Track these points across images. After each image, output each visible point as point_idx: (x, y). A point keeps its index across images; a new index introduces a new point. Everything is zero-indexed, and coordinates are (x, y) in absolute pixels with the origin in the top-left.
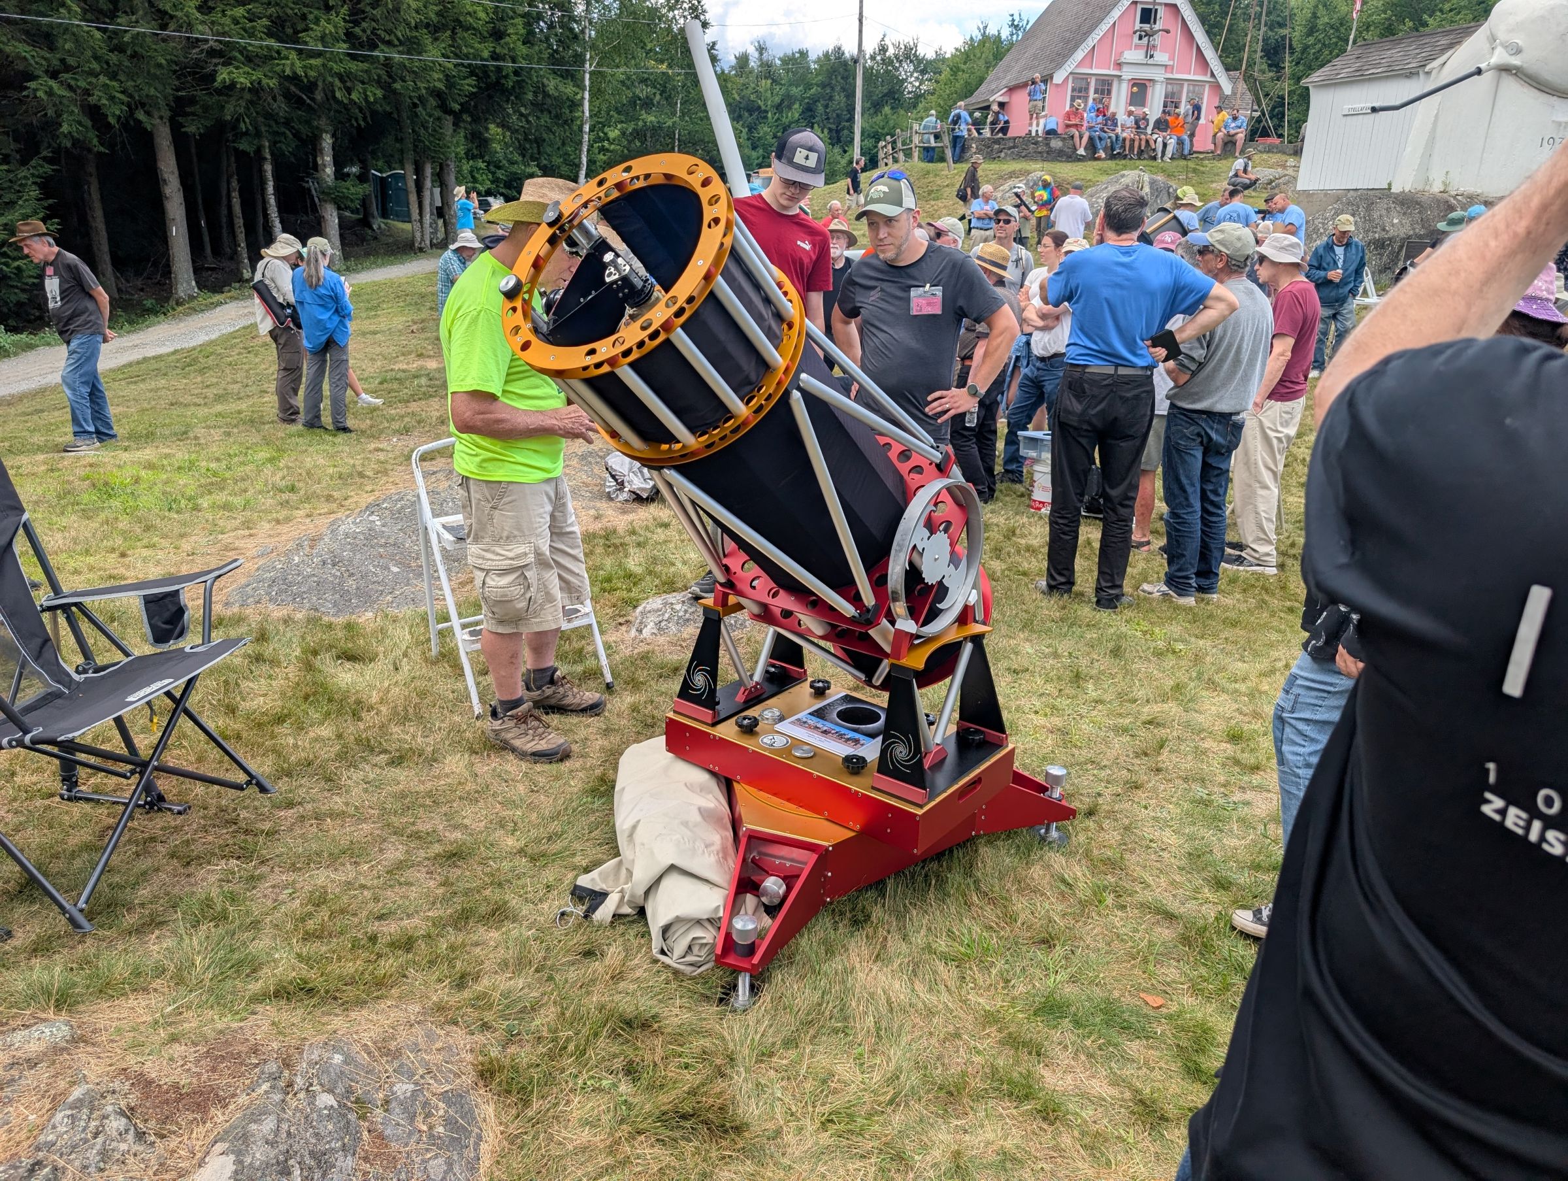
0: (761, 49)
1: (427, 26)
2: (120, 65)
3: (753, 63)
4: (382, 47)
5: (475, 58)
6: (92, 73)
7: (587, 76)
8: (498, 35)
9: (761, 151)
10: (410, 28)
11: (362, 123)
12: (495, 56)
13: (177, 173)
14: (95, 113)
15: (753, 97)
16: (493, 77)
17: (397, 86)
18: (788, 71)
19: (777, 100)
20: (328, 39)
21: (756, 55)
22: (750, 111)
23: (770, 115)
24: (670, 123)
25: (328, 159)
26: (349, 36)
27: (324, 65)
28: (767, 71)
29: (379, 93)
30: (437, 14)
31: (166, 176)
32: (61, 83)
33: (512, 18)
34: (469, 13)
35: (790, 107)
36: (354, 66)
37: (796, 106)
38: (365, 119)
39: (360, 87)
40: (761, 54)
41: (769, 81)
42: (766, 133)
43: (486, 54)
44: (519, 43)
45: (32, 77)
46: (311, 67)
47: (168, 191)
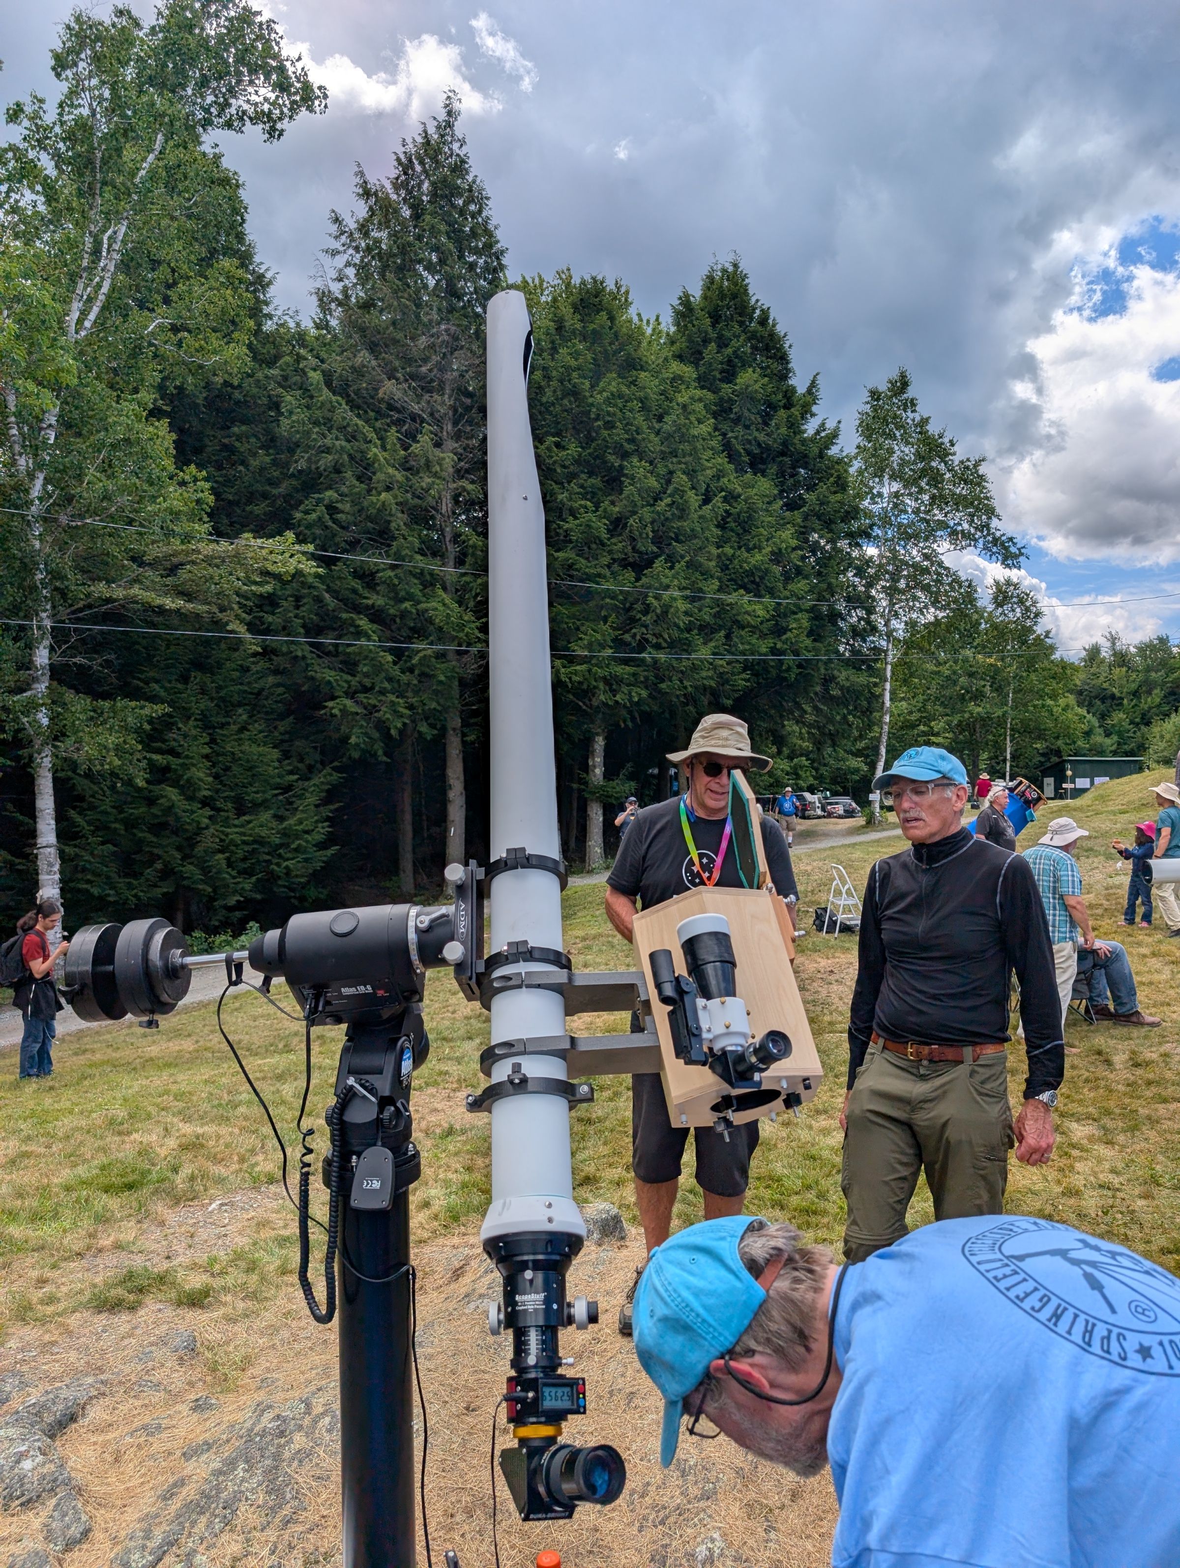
0: (1113, 640)
1: (701, 628)
2: (408, 684)
3: (1105, 653)
4: (649, 649)
5: (752, 654)
6: (383, 692)
7: (889, 667)
8: (779, 631)
9: (1115, 738)
10: (682, 631)
11: (630, 724)
12: (774, 651)
13: (462, 778)
14: (382, 727)
15: (1105, 685)
16: (774, 672)
17: (663, 686)
18: (1144, 657)
19: (1134, 686)
20: (595, 647)
21: (1109, 644)
22: (1103, 700)
23: (1125, 701)
24: (999, 713)
25: (599, 760)
26: (618, 643)
27: (589, 671)
28: (1121, 659)
29: (644, 693)
30: (715, 616)
31: (451, 782)
32: (357, 702)
33: (795, 613)
34: (747, 613)
35: (1149, 692)
36: (620, 670)
37: (1157, 691)
38: (633, 719)
39: (625, 689)
40: (1114, 644)
41: (1124, 669)
42: (1121, 720)
43: (764, 650)
44: (803, 637)
45: (333, 698)
46: (576, 673)
47: (451, 795)
